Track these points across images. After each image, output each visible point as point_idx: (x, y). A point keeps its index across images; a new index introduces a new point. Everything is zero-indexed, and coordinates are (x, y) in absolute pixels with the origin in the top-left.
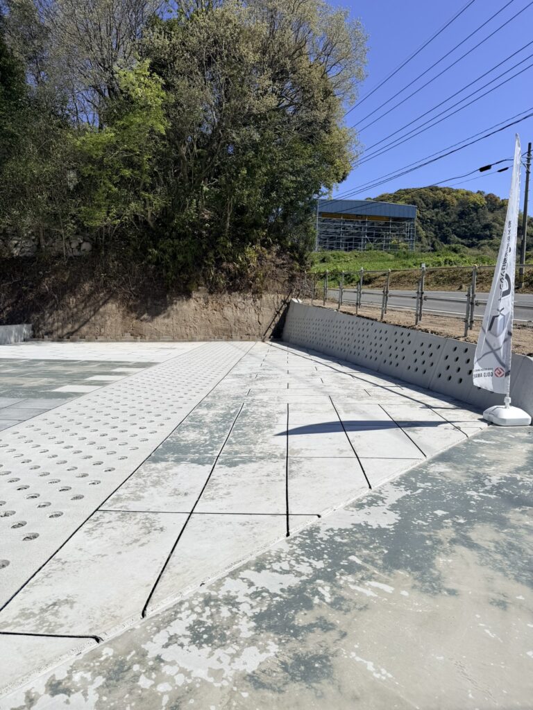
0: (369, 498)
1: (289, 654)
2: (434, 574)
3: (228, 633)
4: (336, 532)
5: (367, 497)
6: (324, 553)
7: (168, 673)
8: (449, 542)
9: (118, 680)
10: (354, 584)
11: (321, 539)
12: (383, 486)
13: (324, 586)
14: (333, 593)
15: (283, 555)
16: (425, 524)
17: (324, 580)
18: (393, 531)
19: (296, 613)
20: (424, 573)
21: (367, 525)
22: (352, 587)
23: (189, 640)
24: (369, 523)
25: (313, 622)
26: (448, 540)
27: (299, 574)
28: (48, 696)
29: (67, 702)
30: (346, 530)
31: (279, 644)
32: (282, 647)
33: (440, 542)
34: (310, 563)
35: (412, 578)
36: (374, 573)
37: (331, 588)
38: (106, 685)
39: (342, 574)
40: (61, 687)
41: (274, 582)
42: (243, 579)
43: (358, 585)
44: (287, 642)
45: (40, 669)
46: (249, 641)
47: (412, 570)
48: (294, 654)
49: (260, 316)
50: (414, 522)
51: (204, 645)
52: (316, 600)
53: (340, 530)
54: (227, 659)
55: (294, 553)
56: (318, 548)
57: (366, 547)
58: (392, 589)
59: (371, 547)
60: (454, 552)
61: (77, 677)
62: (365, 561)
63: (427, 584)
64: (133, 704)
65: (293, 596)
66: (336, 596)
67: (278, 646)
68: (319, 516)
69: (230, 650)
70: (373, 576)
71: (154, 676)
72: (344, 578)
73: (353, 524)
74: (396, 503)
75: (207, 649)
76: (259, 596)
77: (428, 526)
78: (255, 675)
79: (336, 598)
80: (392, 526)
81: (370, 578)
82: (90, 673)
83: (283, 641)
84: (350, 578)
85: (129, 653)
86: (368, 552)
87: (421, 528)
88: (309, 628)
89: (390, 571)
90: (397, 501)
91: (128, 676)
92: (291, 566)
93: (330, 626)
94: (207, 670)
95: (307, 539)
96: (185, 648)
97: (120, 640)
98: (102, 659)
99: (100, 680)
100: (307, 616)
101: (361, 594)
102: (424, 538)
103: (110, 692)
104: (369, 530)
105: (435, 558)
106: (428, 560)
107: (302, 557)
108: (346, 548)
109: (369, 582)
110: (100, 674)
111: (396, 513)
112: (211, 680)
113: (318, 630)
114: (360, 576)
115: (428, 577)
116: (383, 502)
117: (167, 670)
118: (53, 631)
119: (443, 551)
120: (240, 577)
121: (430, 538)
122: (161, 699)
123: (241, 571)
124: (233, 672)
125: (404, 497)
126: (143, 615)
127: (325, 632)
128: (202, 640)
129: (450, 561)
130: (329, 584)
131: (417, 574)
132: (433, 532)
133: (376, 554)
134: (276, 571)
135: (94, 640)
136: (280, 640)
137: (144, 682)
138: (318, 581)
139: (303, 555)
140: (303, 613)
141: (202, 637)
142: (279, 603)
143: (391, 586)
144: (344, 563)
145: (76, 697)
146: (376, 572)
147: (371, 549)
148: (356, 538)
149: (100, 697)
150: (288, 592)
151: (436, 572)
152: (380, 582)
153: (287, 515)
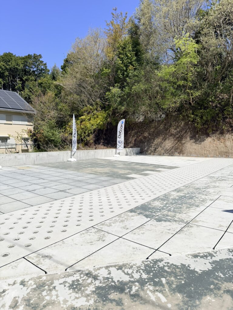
0: (205, 254)
1: (94, 307)
2: (195, 303)
3: (83, 288)
4: (169, 265)
5: (205, 253)
6: (152, 272)
7: (53, 294)
8: (224, 291)
9: (38, 289)
10: (151, 291)
11: (158, 265)
12: (221, 250)
13: (137, 286)
14: (137, 291)
15: (134, 267)
16: (222, 276)
17: (139, 284)
18: (199, 274)
19: (113, 292)
20: (191, 301)
21: (189, 266)
22: (148, 292)
23: (69, 285)
24: (190, 266)
25: (116, 299)
26: (225, 290)
27: (133, 277)
28: (19, 284)
29: (22, 289)
30: (175, 265)
31: (94, 301)
32: (95, 303)
33: (219, 289)
34: (142, 274)
35: (181, 300)
36: (165, 290)
37: (139, 288)
38: (35, 289)
39: (150, 285)
40: (24, 283)
41: (118, 276)
42: (109, 270)
43: (152, 292)
44: (98, 302)
45: (24, 275)
46: (86, 295)
47: (186, 297)
48: (96, 308)
50: (216, 273)
51: (71, 289)
52: (127, 291)
53: (172, 264)
54: (73, 298)
55: (140, 268)
56: (153, 269)
57: (176, 277)
58: (166, 301)
59: (178, 277)
60: (222, 297)
61: (30, 282)
62: (167, 283)
63: (186, 306)
64: (36, 299)
65: (120, 285)
66: (137, 293)
67: (93, 302)
68: (170, 255)
69: (77, 296)
70: (164, 291)
71: (48, 292)
72: (149, 286)
73: (181, 264)
74: (219, 260)
75: (71, 291)
76: (107, 279)
77: (223, 278)
78: (76, 308)
79: (136, 294)
80: (202, 271)
81: (161, 291)
82: (34, 283)
83: (97, 301)
84: (151, 288)
85: (49, 281)
86: (174, 279)
87: (217, 278)
88: (112, 301)
89: (174, 293)
90: (220, 260)
91: (43, 288)
92: (133, 272)
93: (121, 304)
94: (64, 298)
95: (152, 263)
96: (65, 287)
97: (50, 276)
98: (41, 280)
99: (35, 286)
100: (116, 296)
101: (149, 296)
102: (213, 283)
103: (34, 291)
104: (187, 269)
105: (206, 295)
106: (202, 295)
107: (141, 270)
108: (166, 274)
109: (158, 293)
110: (36, 284)
111: (212, 265)
112: (62, 302)
113: (114, 303)
114: (157, 289)
115: (191, 303)
116: (211, 258)
117: (54, 292)
118: (38, 265)
119: (215, 294)
120: (109, 269)
121: (215, 285)
122: (44, 301)
123: (112, 267)
124: (71, 303)
125: (227, 259)
126: (66, 270)
127: (116, 305)
128: (72, 287)
129: (213, 300)
130: (140, 286)
131: (187, 299)
132: (222, 282)
133: (177, 282)
134: (124, 272)
135: (44, 273)
137: (44, 293)
138: (137, 284)
139: (142, 270)
140: (116, 294)
141: (73, 286)
142: (112, 285)
143: (167, 299)
144: (157, 280)
145: (26, 288)
146: (167, 290)
147: (178, 278)
148: (176, 271)
149: (30, 292)
150: (120, 283)
151: (198, 303)
152: (164, 295)
153: (156, 250)
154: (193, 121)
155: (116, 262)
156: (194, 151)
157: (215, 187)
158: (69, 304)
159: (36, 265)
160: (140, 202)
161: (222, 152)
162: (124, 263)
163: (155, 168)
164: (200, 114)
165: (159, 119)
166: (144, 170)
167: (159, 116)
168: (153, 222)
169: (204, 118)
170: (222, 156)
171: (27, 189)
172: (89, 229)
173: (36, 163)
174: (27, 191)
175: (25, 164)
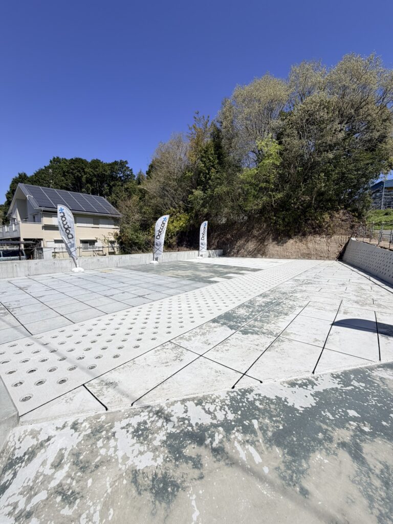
0: (304, 381)
1: (163, 470)
2: (302, 466)
3: (150, 436)
4: (261, 398)
5: (304, 379)
6: (240, 410)
7: (110, 444)
8: (338, 444)
9: (93, 436)
10: (239, 442)
11: (247, 399)
12: (323, 375)
13: (221, 433)
14: (221, 442)
15: (217, 400)
16: (331, 417)
17: (224, 430)
18: (300, 413)
19: (190, 444)
20: (294, 461)
21: (286, 401)
22: (236, 444)
23: (133, 430)
24: (288, 400)
25: (193, 456)
26: (339, 441)
27: (215, 418)
28: (69, 428)
29: (72, 435)
30: (268, 399)
31: (164, 460)
32: (164, 463)
33: (330, 440)
34: (227, 413)
35: (282, 460)
36: (258, 441)
37: (224, 437)
38: (88, 436)
39: (238, 431)
40: (76, 426)
41: (198, 416)
42: (185, 406)
43: (241, 445)
44: (169, 461)
45: (79, 413)
46: (154, 448)
47: (288, 453)
48: (166, 473)
49: (330, 247)
50: (323, 412)
51: (135, 438)
52: (208, 441)
53: (265, 397)
54: (136, 453)
55: (224, 402)
56: (241, 404)
57: (270, 418)
58: (261, 461)
59: (274, 419)
60: (336, 455)
61: (83, 425)
62: (261, 428)
63: (290, 472)
64: (88, 452)
65: (199, 431)
66: (221, 445)
67: (162, 461)
68: (261, 382)
69: (142, 449)
70: (257, 443)
71: (105, 442)
72: (237, 434)
73: (276, 396)
74: (322, 391)
75: (135, 441)
76: (182, 421)
77: (332, 420)
78: (138, 472)
79: (220, 447)
80: (303, 409)
81: (253, 443)
82: (89, 425)
83: (168, 459)
84: (240, 436)
85: (108, 423)
86: (269, 422)
87: (324, 420)
88: (188, 459)
89: (270, 446)
90: (324, 390)
91: (99, 435)
92: (215, 410)
93: (199, 466)
94: (124, 454)
95: (239, 395)
96: (128, 434)
97: (112, 414)
98: (98, 420)
99: (89, 431)
100: (194, 450)
101: (237, 452)
102: (320, 430)
103: (87, 440)
104: (284, 405)
105: (315, 452)
106: (308, 451)
107: (226, 407)
108: (257, 412)
109: (249, 446)
110: (92, 428)
111: (315, 399)
112: (120, 461)
113: (191, 463)
114: (248, 438)
115: (295, 466)
116: (312, 388)
117: (112, 442)
118: (98, 396)
119: (327, 449)
120: (185, 404)
121: (325, 432)
122: (97, 456)
123: (189, 401)
124: (132, 463)
125: (333, 389)
126: (132, 405)
127: (193, 468)
128: (137, 434)
129: (326, 461)
130: (224, 433)
131: (289, 458)
132: (332, 428)
133: (273, 426)
134: (204, 409)
135: (105, 409)
136: (167, 457)
137: (100, 443)
138: (221, 429)
139: (228, 405)
140: (193, 446)
141: (138, 432)
142: (188, 431)
143: (262, 458)
144: (246, 423)
145: (77, 434)
146: (261, 441)
147: (273, 420)
148: (270, 407)
149: (82, 440)
150: (199, 427)
151: (305, 466)
152: (257, 450)
153: (244, 374)
154: (275, 223)
155: (196, 392)
156: (276, 252)
157: (301, 291)
158: (129, 463)
159: (96, 397)
160: (224, 310)
161: (304, 253)
162: (205, 394)
163: (239, 270)
164: (282, 216)
165: (242, 221)
166: (227, 273)
167: (241, 218)
168: (239, 335)
169: (286, 220)
170: (304, 258)
171: (105, 294)
172: (166, 344)
173: (119, 266)
174: (105, 296)
175: (107, 267)
